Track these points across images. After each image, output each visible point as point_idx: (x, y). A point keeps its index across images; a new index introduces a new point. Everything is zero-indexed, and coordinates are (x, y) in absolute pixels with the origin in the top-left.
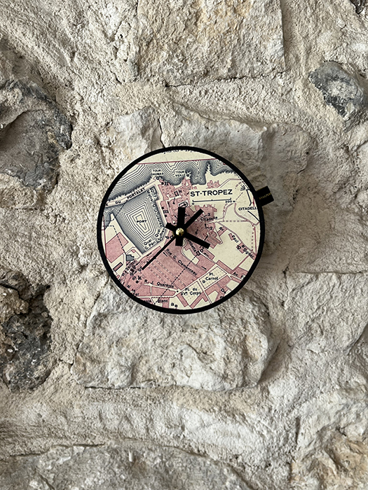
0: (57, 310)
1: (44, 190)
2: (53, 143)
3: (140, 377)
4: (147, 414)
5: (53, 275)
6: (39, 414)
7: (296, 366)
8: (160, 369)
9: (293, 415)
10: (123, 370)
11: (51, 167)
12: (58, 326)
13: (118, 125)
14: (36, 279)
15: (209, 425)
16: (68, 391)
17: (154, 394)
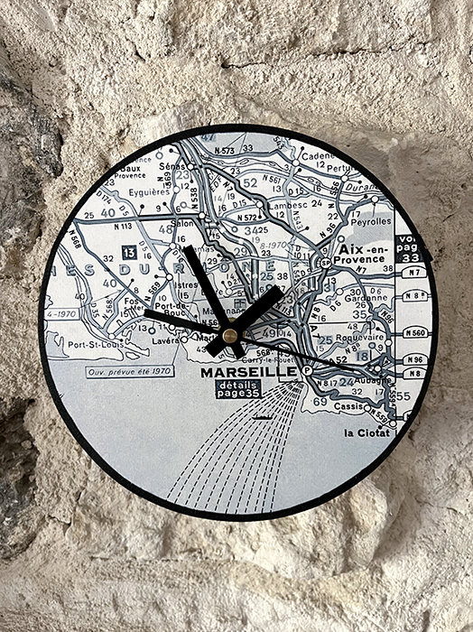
0: (45, 437)
1: (19, 247)
2: (30, 167)
3: (177, 544)
4: (188, 599)
5: (36, 386)
6: (21, 595)
7: (428, 534)
8: (209, 534)
9: (419, 607)
10: (150, 535)
11: (29, 207)
12: (48, 464)
13: (138, 134)
14: (9, 391)
15: (285, 618)
16: (64, 563)
17: (199, 570)
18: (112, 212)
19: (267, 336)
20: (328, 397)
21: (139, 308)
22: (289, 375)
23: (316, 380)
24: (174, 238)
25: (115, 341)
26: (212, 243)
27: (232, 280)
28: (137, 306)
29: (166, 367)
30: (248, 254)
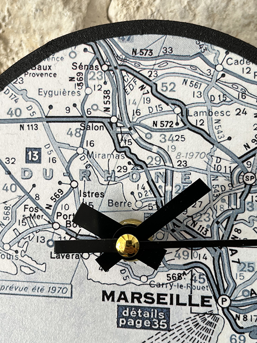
18: (18, 111)
19: (179, 257)
20: (247, 335)
21: (38, 217)
22: (203, 305)
23: (234, 314)
24: (82, 142)
25: (10, 252)
26: (123, 150)
27: (142, 191)
28: (37, 214)
29: (62, 286)
30: (162, 163)
